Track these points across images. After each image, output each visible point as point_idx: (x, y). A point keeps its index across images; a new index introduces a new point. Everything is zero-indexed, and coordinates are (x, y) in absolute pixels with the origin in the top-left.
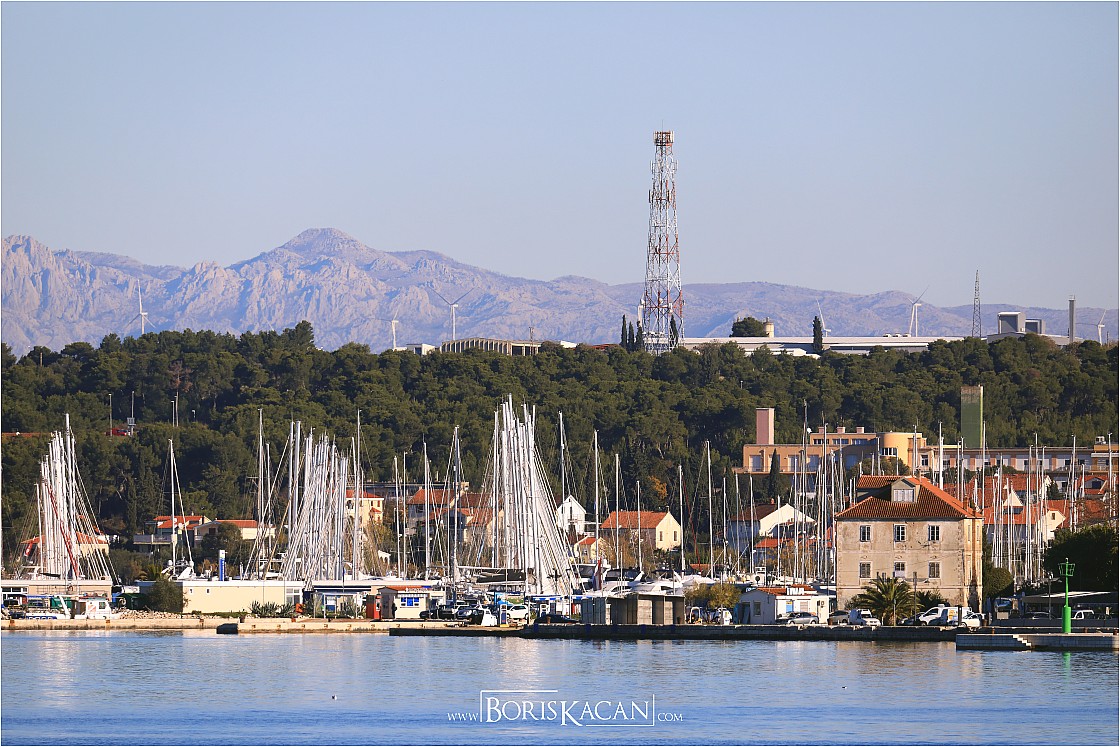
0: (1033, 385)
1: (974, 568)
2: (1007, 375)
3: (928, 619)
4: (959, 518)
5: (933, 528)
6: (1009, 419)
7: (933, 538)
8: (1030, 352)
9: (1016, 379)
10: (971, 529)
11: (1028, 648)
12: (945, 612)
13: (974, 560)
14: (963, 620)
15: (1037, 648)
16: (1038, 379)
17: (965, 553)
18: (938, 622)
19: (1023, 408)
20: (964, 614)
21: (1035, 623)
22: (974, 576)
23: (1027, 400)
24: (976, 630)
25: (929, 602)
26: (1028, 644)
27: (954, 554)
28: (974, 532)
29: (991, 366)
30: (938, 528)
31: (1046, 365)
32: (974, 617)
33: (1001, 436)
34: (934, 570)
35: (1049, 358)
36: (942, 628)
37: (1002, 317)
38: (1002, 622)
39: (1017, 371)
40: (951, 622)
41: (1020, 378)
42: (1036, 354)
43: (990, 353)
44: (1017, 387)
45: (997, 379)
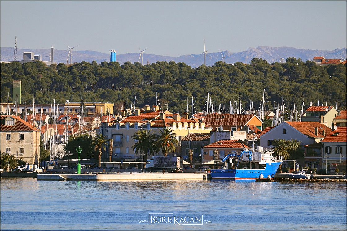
0: (40, 80)
1: (37, 150)
2: (29, 76)
3: (22, 169)
4: (31, 131)
5: (21, 135)
6: (31, 93)
7: (21, 139)
8: (38, 67)
9: (33, 78)
10: (35, 135)
11: (64, 180)
12: (28, 166)
13: (37, 147)
14: (35, 169)
15: (68, 180)
16: (42, 78)
17: (33, 144)
18: (26, 170)
19: (36, 89)
20: (36, 167)
21: (63, 170)
22: (37, 153)
23: (38, 86)
24: (41, 173)
25: (21, 163)
26: (64, 178)
27: (29, 145)
28: (37, 136)
29: (23, 73)
30: (23, 135)
31: (45, 72)
32: (39, 168)
33: (28, 99)
34: (22, 150)
35: (45, 70)
36: (28, 172)
37: (25, 54)
38: (50, 170)
39: (34, 75)
40: (31, 170)
41: (35, 78)
42: (40, 68)
43: (23, 68)
44: (34, 81)
45: (26, 78)
